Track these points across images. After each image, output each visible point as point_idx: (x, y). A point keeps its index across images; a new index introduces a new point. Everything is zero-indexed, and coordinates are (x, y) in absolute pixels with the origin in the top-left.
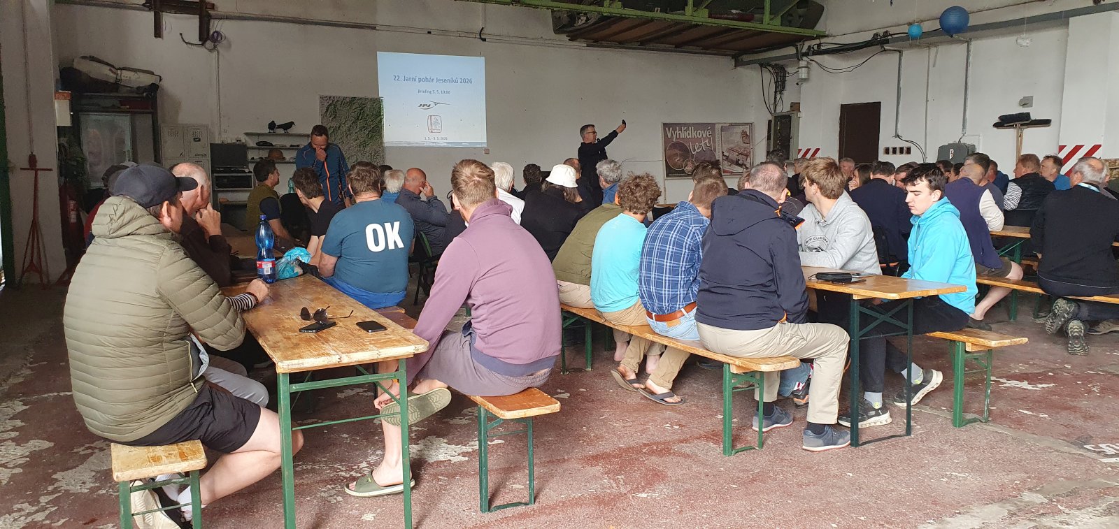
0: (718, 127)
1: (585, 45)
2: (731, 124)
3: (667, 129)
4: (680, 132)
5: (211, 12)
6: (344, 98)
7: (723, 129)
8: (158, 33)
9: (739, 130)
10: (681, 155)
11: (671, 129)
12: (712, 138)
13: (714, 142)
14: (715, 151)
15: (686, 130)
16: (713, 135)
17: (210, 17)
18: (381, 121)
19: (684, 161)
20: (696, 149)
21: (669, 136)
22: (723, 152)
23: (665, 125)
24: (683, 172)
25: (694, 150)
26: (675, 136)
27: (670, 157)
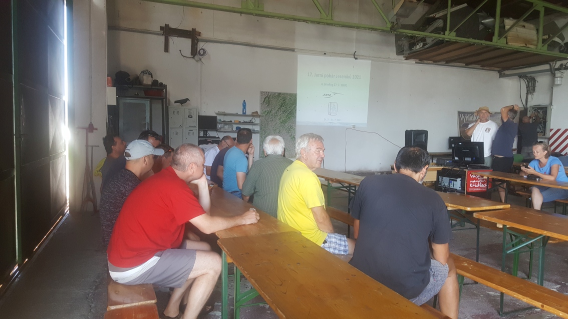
1: (415, 62)
2: (496, 113)
3: (460, 115)
4: (468, 117)
5: (199, 37)
6: (275, 93)
8: (167, 49)
15: (471, 116)
17: (198, 40)
21: (462, 119)
26: (465, 119)
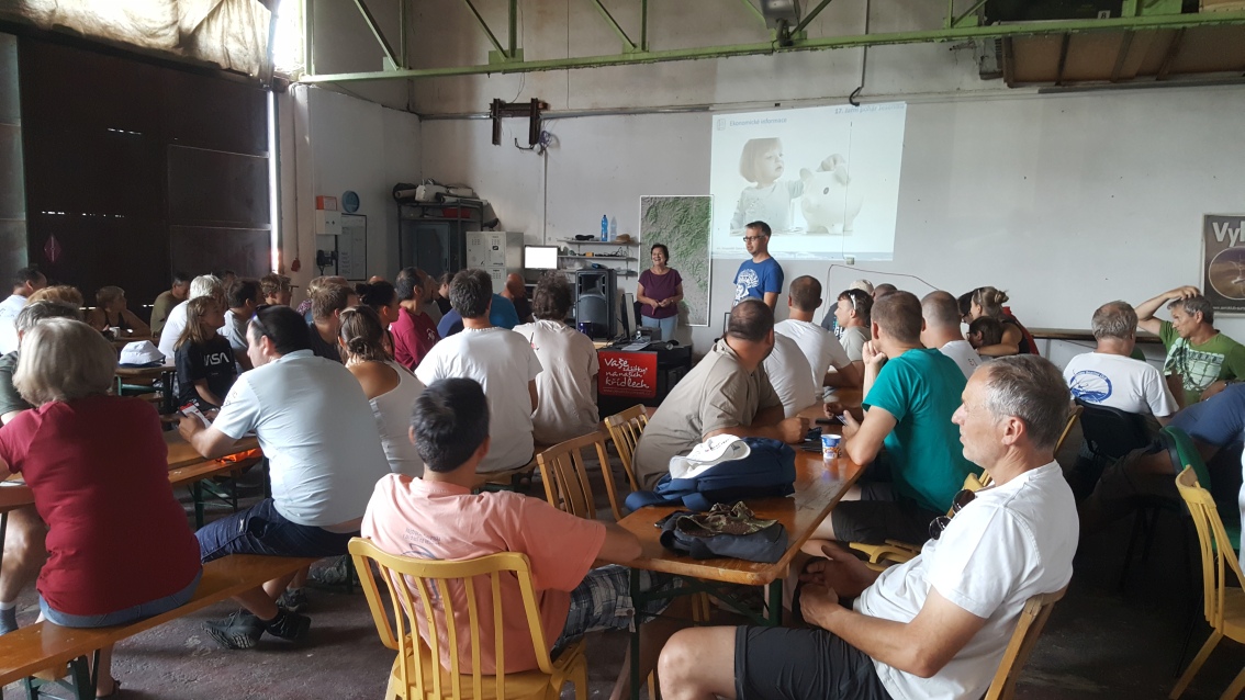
1: (1037, 91)
5: (542, 112)
6: (667, 200)
8: (496, 140)
10: (1244, 273)
17: (542, 118)
18: (708, 223)
23: (1209, 220)
27: (1217, 276)
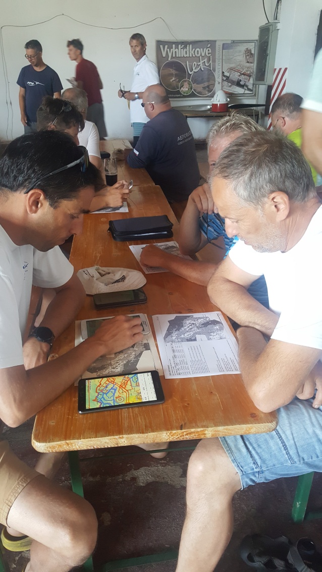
0: (219, 45)
2: (234, 42)
3: (161, 46)
4: (177, 50)
7: (225, 46)
9: (243, 48)
10: (176, 75)
11: (166, 46)
12: (211, 58)
13: (214, 61)
14: (214, 71)
15: (183, 48)
16: (213, 53)
19: (179, 81)
20: (194, 68)
21: (164, 55)
22: (223, 73)
23: (158, 43)
24: (179, 92)
25: (192, 70)
26: (170, 55)
27: (164, 78)
